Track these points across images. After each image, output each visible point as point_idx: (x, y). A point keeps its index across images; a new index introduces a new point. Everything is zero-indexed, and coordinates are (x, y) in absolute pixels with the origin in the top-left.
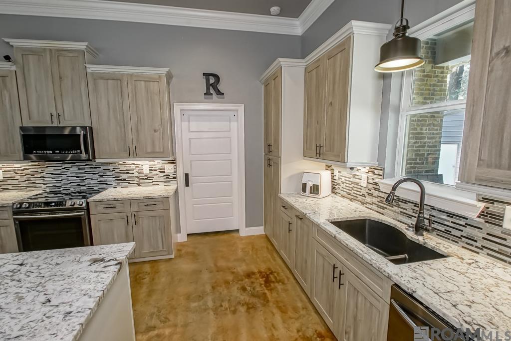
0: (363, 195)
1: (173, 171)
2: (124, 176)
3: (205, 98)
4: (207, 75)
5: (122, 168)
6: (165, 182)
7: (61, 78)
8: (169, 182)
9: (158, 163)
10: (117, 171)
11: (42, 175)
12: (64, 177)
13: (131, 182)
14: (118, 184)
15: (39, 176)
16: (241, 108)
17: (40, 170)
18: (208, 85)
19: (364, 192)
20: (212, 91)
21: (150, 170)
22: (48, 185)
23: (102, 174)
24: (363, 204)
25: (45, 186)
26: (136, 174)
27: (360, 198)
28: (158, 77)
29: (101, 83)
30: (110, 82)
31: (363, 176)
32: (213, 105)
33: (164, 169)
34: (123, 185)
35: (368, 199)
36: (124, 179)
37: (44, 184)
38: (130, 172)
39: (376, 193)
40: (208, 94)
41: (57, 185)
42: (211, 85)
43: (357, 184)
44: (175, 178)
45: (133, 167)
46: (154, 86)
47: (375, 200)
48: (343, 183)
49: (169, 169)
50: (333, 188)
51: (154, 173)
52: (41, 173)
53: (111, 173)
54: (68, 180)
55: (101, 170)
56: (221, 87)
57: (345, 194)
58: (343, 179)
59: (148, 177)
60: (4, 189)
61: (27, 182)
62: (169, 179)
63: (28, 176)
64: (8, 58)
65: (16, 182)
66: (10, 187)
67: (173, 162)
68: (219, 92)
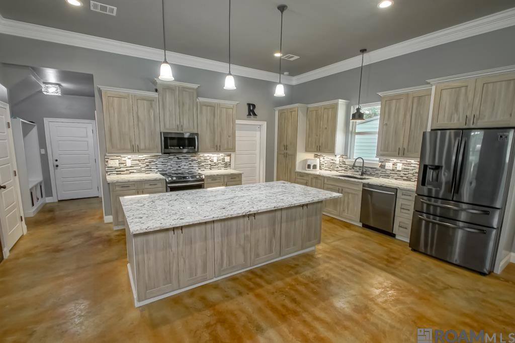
0: (337, 168)
1: (229, 161)
2: (203, 164)
3: (248, 118)
4: (249, 105)
5: (202, 158)
6: (224, 167)
7: (183, 104)
8: (227, 167)
9: (221, 155)
10: (199, 160)
11: (156, 163)
12: (169, 164)
13: (207, 167)
14: (199, 168)
15: (154, 163)
16: (265, 124)
17: (155, 160)
18: (250, 110)
19: (338, 166)
20: (251, 114)
21: (217, 160)
22: (159, 170)
23: (190, 162)
24: (337, 171)
25: (157, 170)
26: (210, 163)
27: (336, 169)
28: (232, 106)
29: (204, 108)
30: (209, 108)
31: (337, 159)
32: (251, 122)
33: (224, 159)
34: (202, 169)
35: (340, 169)
36: (203, 166)
37: (157, 169)
38: (206, 161)
39: (344, 166)
40: (249, 115)
42: (252, 110)
43: (334, 163)
44: (230, 165)
45: (208, 158)
46: (230, 111)
47: (343, 168)
48: (326, 164)
49: (227, 159)
50: (320, 167)
51: (219, 162)
52: (155, 162)
53: (196, 162)
54: (171, 166)
55: (190, 159)
56: (256, 111)
57: (327, 169)
58: (326, 162)
59: (216, 164)
60: (131, 172)
61: (146, 168)
62: (227, 165)
63: (147, 164)
64: (156, 90)
65: (139, 168)
66: (135, 171)
67: (230, 155)
68: (255, 114)
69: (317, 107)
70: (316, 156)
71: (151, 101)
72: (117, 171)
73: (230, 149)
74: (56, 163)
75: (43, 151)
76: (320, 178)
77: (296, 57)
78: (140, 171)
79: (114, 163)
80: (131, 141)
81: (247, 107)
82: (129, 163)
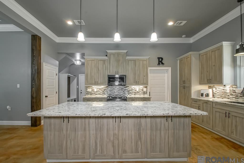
1: (146, 90)
2: (131, 92)
3: (158, 66)
4: (159, 58)
5: (130, 89)
6: (143, 94)
7: (119, 61)
8: (145, 94)
9: (141, 87)
10: (129, 90)
11: (107, 90)
12: (113, 91)
13: (133, 94)
14: (129, 94)
15: (106, 91)
16: (170, 69)
17: (106, 89)
18: (159, 61)
19: (228, 94)
20: (160, 63)
21: (139, 90)
22: (108, 94)
23: (124, 91)
24: (228, 99)
25: (107, 94)
26: (134, 91)
27: (227, 97)
28: (146, 59)
29: (130, 62)
30: (132, 61)
31: (228, 89)
32: (161, 68)
33: (143, 89)
34: (130, 95)
35: (231, 97)
36: (131, 93)
37: (107, 93)
38: (133, 90)
40: (159, 64)
41: (111, 94)
42: (160, 61)
43: (225, 92)
44: (147, 93)
45: (134, 89)
46: (145, 62)
47: (234, 96)
48: (218, 93)
49: (145, 90)
50: (213, 96)
51: (140, 91)
52: (106, 90)
53: (127, 91)
54: (114, 92)
55: (124, 89)
56: (163, 62)
57: (219, 97)
58: (218, 91)
59: (138, 92)
60: (96, 94)
61: (103, 92)
62: (144, 93)
63: (103, 91)
64: (106, 56)
65: (99, 92)
66: (98, 94)
67: (146, 87)
68: (163, 64)
69: (207, 52)
70: (210, 87)
71: (104, 61)
72: (91, 94)
73: (145, 83)
74: (81, 91)
75: (78, 86)
76: (209, 103)
77: (184, 22)
78: (100, 94)
79: (89, 90)
80: (95, 80)
81: (157, 60)
82: (95, 90)
